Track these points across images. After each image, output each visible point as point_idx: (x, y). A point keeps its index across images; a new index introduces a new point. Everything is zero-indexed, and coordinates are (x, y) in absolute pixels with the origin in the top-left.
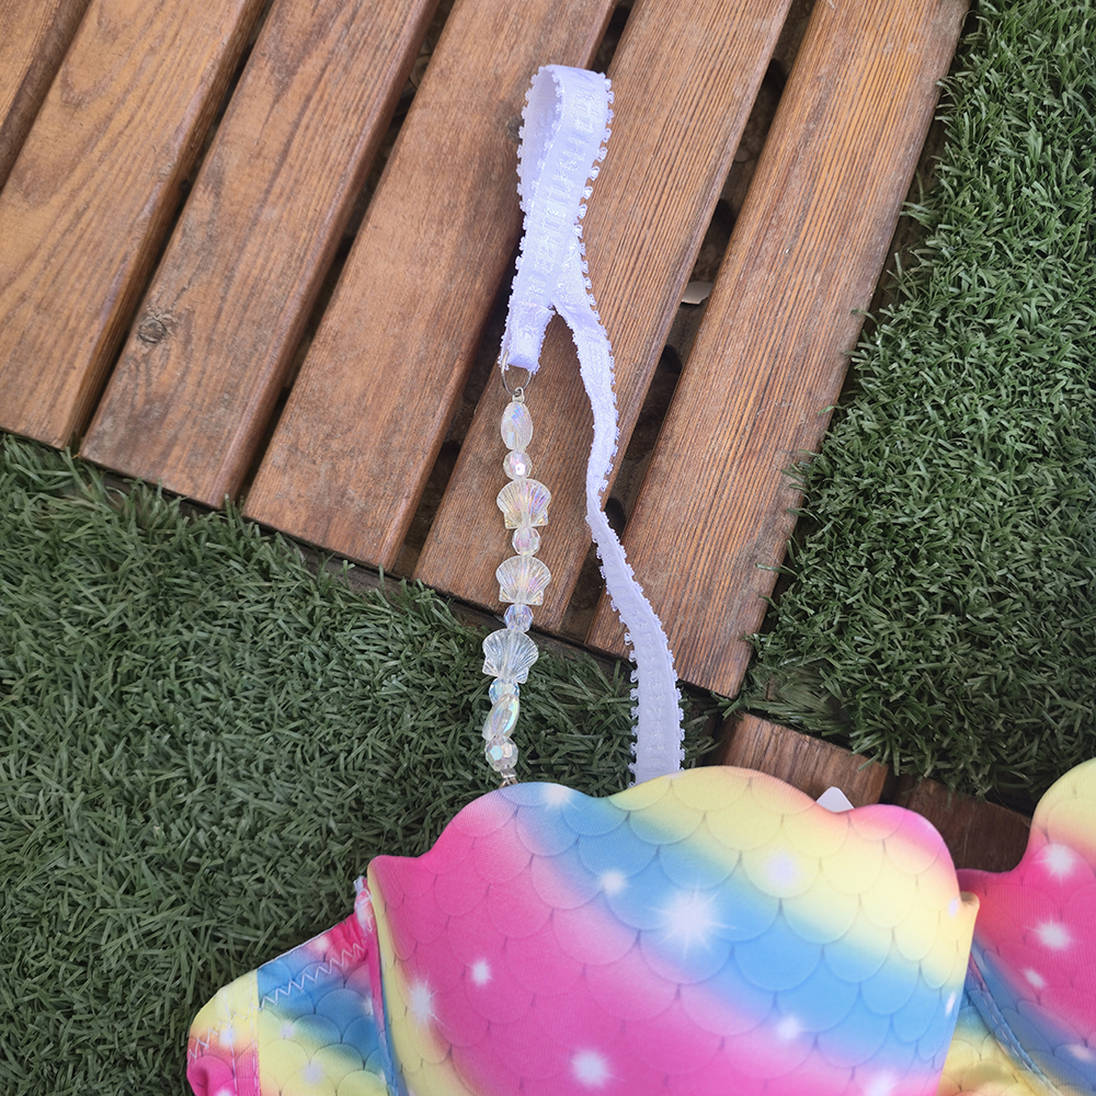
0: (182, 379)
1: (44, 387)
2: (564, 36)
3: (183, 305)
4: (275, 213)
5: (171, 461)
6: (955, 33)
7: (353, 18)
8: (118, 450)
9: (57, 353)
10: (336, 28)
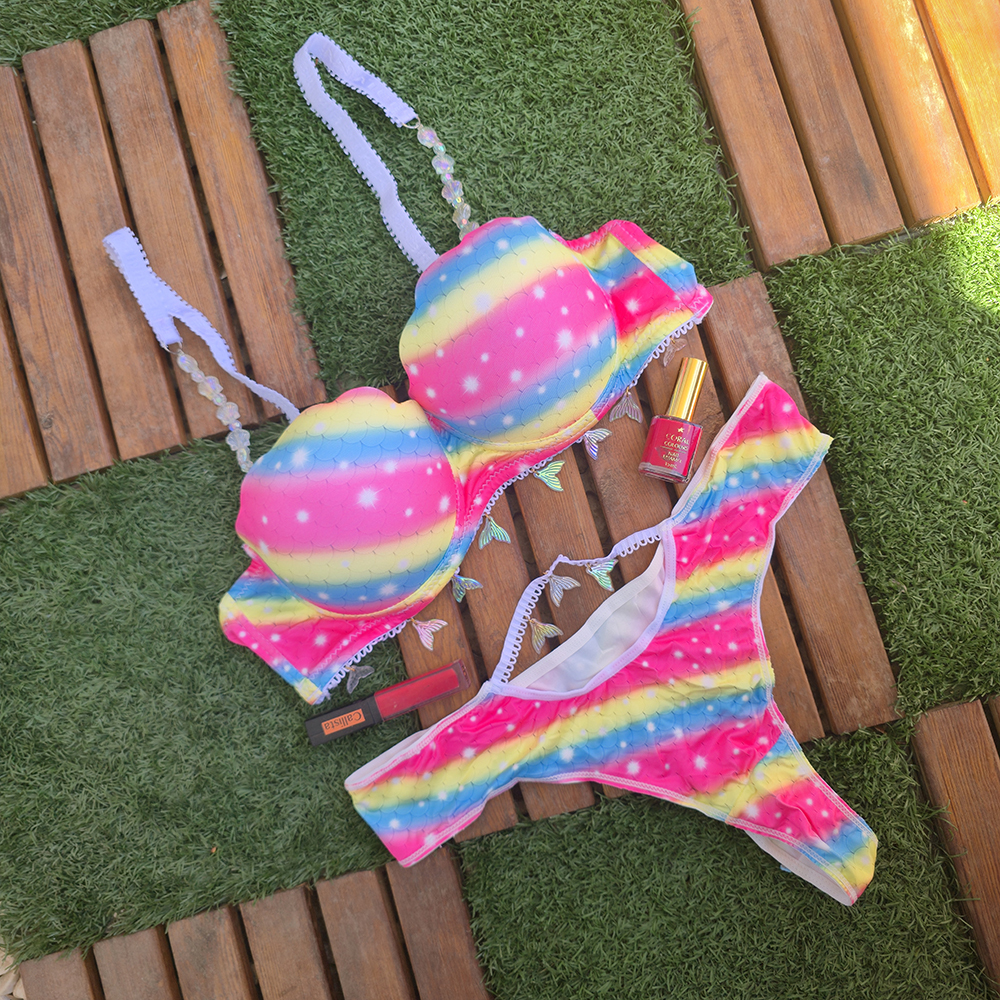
0: (69, 431)
1: (25, 468)
2: (110, 217)
3: (50, 407)
4: (58, 353)
5: (86, 461)
6: (244, 112)
7: (34, 265)
8: (66, 470)
9: (21, 454)
10: (31, 273)
